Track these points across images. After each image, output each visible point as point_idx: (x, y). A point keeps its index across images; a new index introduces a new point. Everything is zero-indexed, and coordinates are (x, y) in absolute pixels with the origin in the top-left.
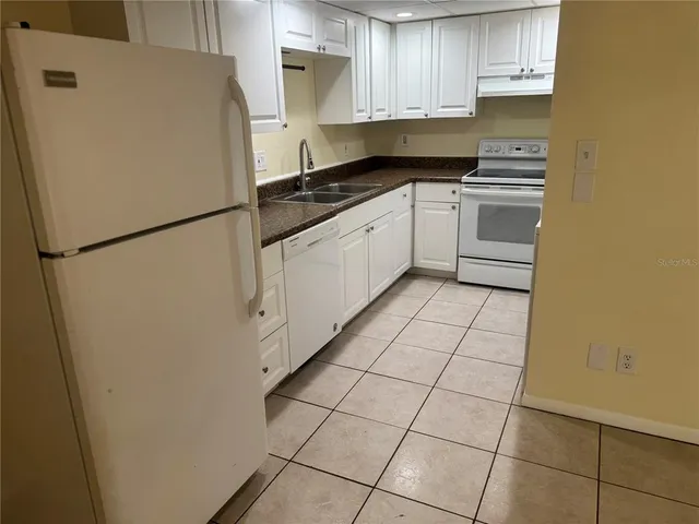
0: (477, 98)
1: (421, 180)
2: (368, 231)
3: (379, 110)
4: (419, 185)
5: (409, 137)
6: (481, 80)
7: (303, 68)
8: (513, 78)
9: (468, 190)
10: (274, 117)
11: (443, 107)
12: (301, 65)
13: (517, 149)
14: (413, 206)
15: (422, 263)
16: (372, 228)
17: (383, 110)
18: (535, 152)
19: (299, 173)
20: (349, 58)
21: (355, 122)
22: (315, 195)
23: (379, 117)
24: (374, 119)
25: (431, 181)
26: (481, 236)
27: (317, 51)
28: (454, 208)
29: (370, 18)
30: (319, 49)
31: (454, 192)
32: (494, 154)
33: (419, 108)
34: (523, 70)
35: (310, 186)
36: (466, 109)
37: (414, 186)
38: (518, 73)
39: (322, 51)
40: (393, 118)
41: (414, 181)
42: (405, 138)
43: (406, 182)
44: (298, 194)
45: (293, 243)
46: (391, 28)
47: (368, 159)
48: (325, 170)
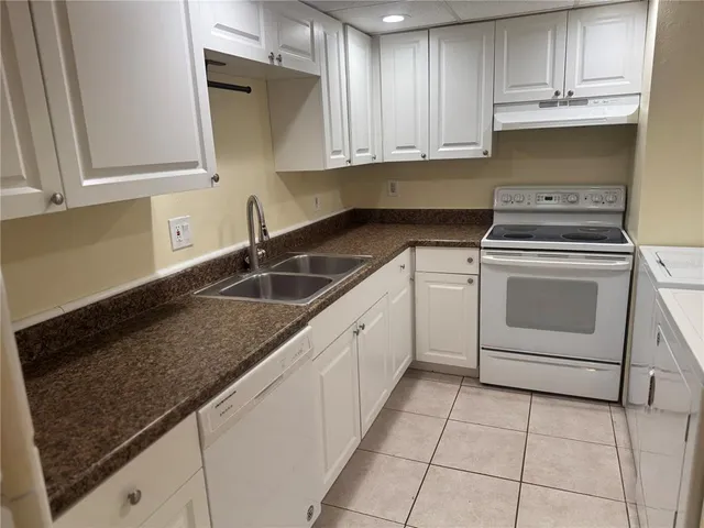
0: (493, 132)
1: (422, 244)
2: (357, 333)
3: (360, 151)
4: (420, 251)
5: (398, 184)
6: (498, 108)
7: (248, 90)
8: (544, 104)
9: (491, 257)
10: (194, 165)
11: (446, 145)
12: (244, 84)
13: (547, 199)
14: (413, 280)
15: (428, 355)
16: (363, 327)
17: (366, 150)
18: (572, 202)
19: (247, 243)
20: (319, 77)
21: (329, 167)
22: (274, 278)
23: (360, 159)
24: (355, 163)
25: (438, 245)
26: (512, 321)
27: (268, 62)
28: (471, 281)
29: (345, 25)
30: (272, 58)
31: (470, 260)
32: (515, 206)
33: (413, 147)
34: (557, 94)
35: (265, 262)
36: (479, 147)
37: (413, 251)
38: (550, 97)
39: (276, 63)
40: (378, 160)
41: (413, 245)
42: (392, 185)
43: (404, 248)
44: (246, 277)
45: (222, 408)
46: (372, 41)
47: (346, 213)
48: (289, 235)
